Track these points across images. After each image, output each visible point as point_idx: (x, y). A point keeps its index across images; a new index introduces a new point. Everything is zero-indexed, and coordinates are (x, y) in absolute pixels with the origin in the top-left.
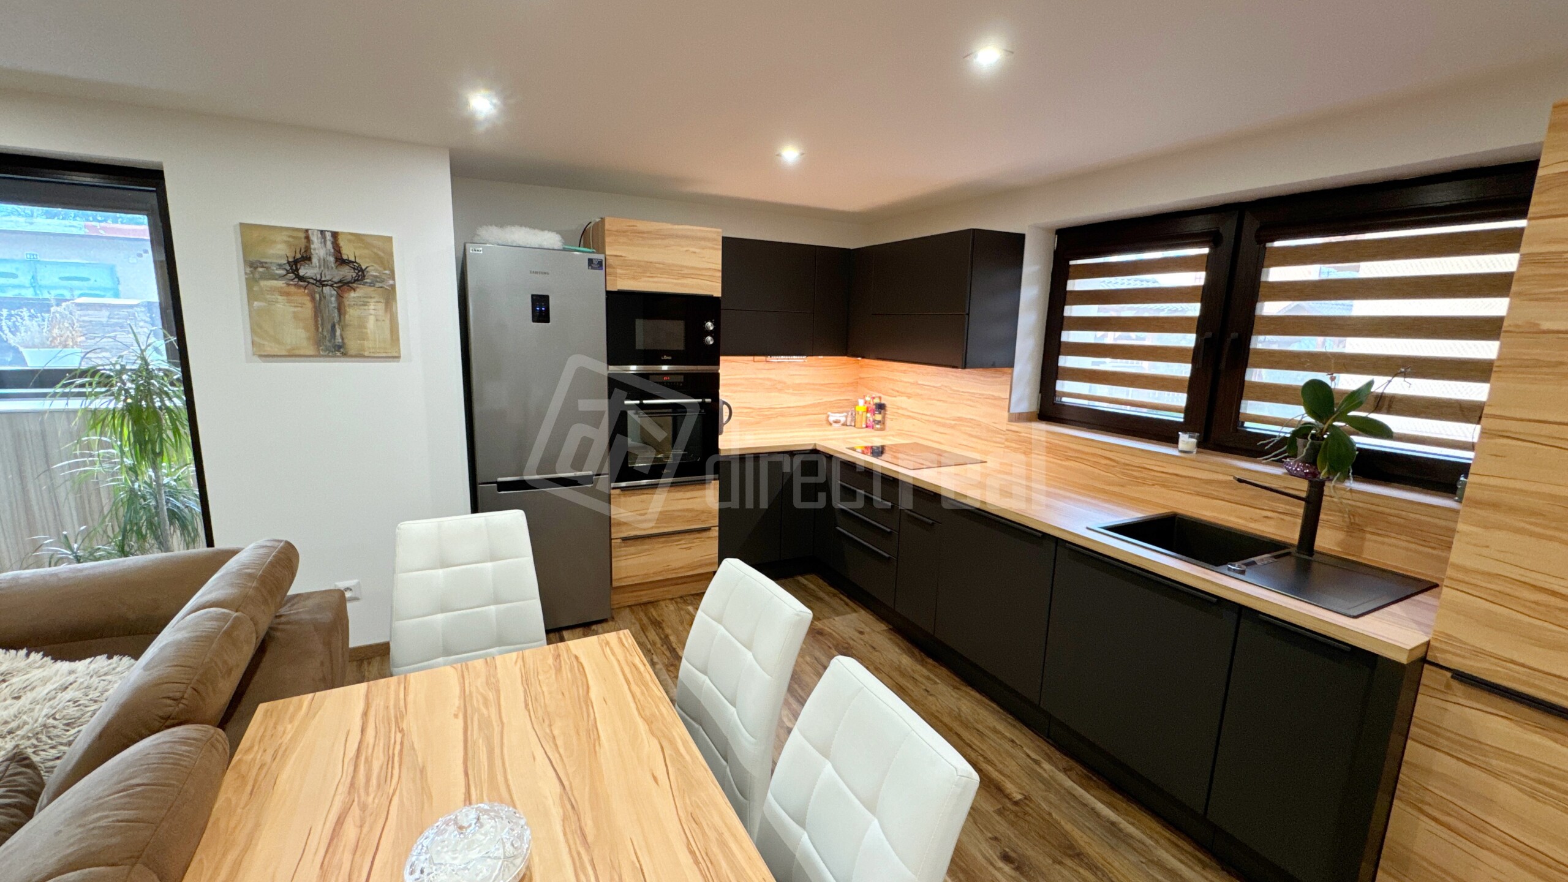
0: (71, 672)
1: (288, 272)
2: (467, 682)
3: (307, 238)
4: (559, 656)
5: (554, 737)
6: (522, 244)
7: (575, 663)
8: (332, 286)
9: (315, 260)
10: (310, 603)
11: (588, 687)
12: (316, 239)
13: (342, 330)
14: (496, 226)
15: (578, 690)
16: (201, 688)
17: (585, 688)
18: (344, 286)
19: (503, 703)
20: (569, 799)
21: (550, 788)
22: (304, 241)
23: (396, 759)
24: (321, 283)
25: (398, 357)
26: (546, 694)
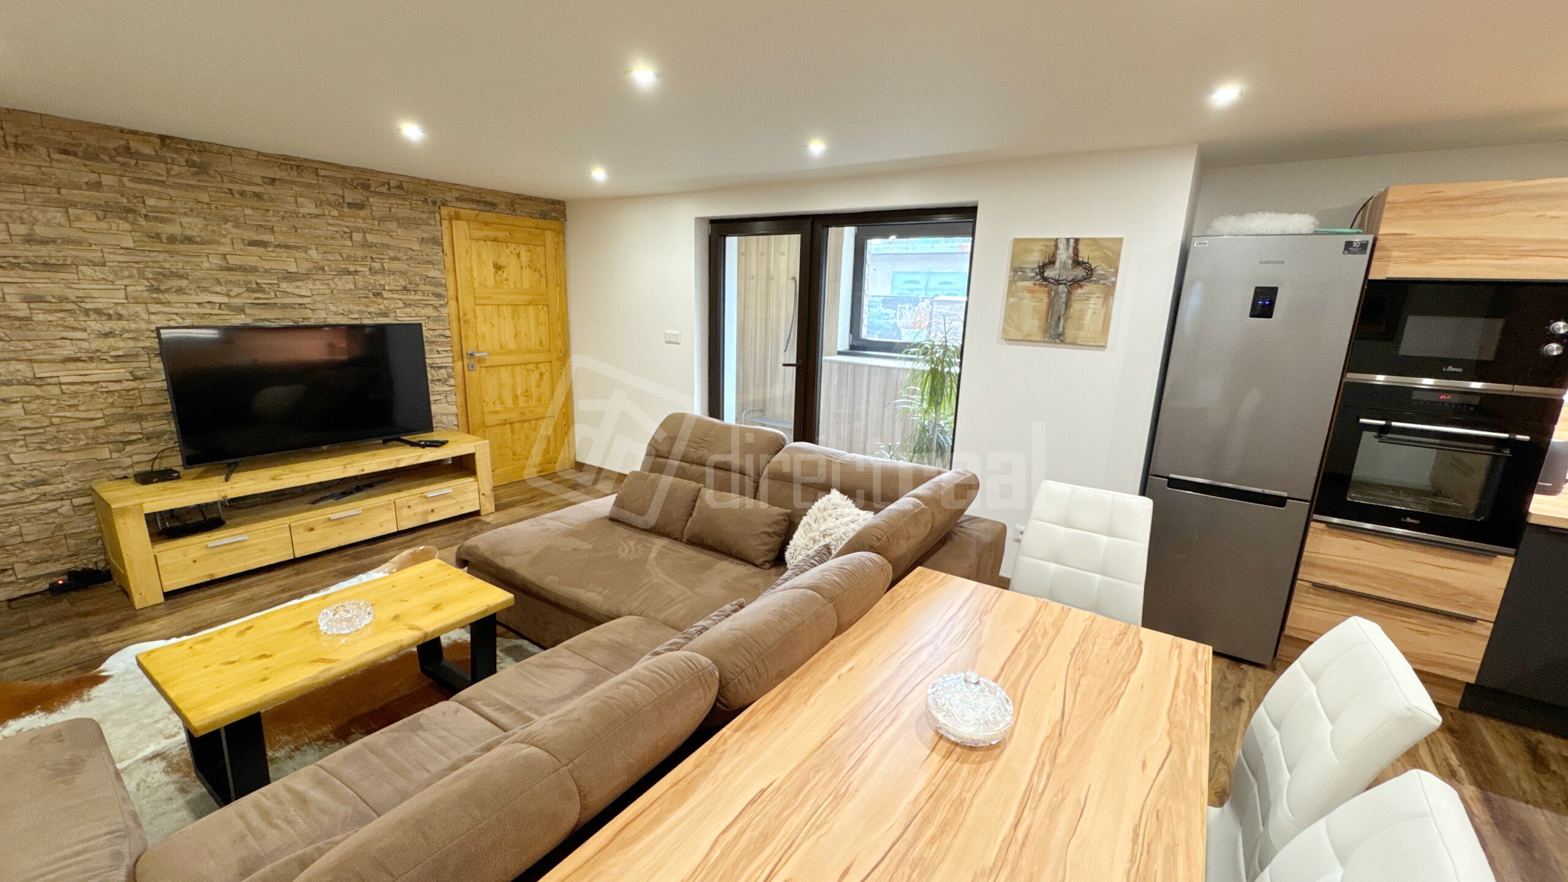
0: (858, 515)
1: (1037, 274)
2: (1040, 614)
3: (1056, 246)
4: (1125, 633)
5: (1078, 685)
6: (1260, 232)
7: (1136, 646)
8: (1065, 284)
9: (1057, 264)
10: (982, 525)
11: (1134, 669)
12: (1062, 246)
13: (1065, 321)
14: (1235, 215)
15: (1123, 665)
16: (891, 538)
17: (1131, 667)
18: (1076, 283)
19: (1056, 641)
20: (1061, 728)
21: (1053, 713)
22: (1053, 248)
23: (969, 634)
24: (1058, 282)
25: (1105, 347)
26: (1094, 653)
